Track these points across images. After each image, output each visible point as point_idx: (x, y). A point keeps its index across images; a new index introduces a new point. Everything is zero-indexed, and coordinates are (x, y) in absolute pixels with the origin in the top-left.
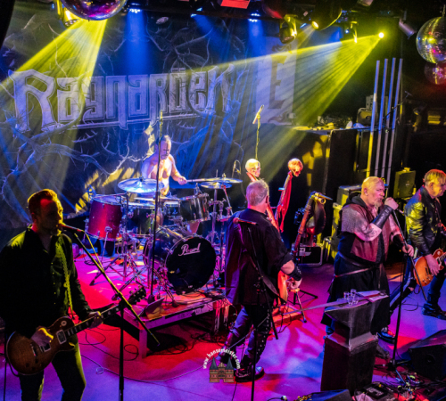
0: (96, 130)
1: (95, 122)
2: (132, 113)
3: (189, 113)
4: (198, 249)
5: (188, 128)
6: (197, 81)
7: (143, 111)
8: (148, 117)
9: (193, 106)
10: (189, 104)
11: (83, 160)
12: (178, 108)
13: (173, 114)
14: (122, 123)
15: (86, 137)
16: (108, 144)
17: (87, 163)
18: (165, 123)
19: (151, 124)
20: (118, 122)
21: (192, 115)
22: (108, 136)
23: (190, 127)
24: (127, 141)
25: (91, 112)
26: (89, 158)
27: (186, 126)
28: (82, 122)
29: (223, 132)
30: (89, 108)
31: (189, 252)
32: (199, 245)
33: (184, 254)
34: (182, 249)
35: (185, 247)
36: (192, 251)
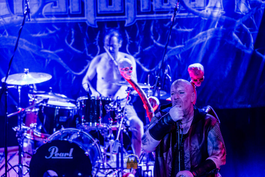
0: (57, 24)
1: (57, 16)
2: (103, 9)
3: (182, 12)
4: (70, 155)
5: (180, 29)
7: (117, 7)
8: (124, 14)
9: (187, 4)
10: (181, 1)
11: (43, 56)
12: (165, 6)
13: (157, 13)
14: (90, 18)
15: (47, 32)
16: (73, 41)
17: (48, 59)
18: (149, 22)
19: (128, 22)
20: (85, 18)
21: (186, 14)
22: (73, 32)
23: (184, 29)
24: (97, 39)
25: (52, 6)
26: (51, 54)
27: (177, 27)
28: (41, 16)
29: (237, 37)
30: (50, 1)
31: (59, 156)
32: (72, 150)
33: (53, 158)
34: (49, 150)
35: (54, 149)
36: (62, 155)
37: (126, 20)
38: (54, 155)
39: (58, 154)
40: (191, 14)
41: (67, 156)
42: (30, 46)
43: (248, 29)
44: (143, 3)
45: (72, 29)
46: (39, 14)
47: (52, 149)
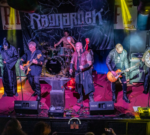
0: (53, 29)
1: (53, 27)
2: (65, 25)
3: (86, 25)
4: (56, 62)
5: (85, 29)
6: (88, 15)
7: (68, 24)
8: (70, 26)
9: (87, 22)
10: (85, 22)
11: (50, 37)
12: (81, 23)
13: (79, 25)
14: (62, 27)
15: (50, 31)
16: (57, 33)
18: (77, 28)
19: (71, 28)
20: (60, 27)
22: (57, 31)
26: (52, 37)
28: (49, 27)
29: (100, 31)
30: (51, 23)
32: (56, 61)
34: (50, 62)
35: (52, 61)
36: (54, 63)
38: (52, 63)
42: (47, 35)
44: (75, 23)
46: (48, 26)
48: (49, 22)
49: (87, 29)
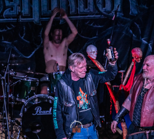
1: (13, 18)
2: (45, 13)
3: (97, 14)
4: (50, 112)
5: (96, 26)
9: (100, 9)
10: (96, 8)
11: (4, 45)
12: (86, 10)
14: (36, 18)
15: (6, 29)
16: (24, 34)
17: (7, 47)
20: (33, 19)
21: (99, 16)
22: (24, 29)
23: (98, 26)
24: (41, 33)
25: (10, 10)
26: (9, 44)
27: (94, 25)
28: (3, 18)
29: (131, 31)
30: (8, 7)
31: (42, 113)
32: (51, 108)
33: (38, 114)
34: (35, 109)
35: (38, 108)
36: (45, 112)
37: (61, 20)
38: (38, 113)
39: (42, 112)
40: (102, 16)
41: (47, 113)
43: (138, 25)
44: (71, 8)
45: (24, 27)
47: (37, 108)
48: (4, 3)
49: (100, 26)
